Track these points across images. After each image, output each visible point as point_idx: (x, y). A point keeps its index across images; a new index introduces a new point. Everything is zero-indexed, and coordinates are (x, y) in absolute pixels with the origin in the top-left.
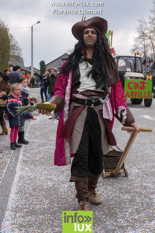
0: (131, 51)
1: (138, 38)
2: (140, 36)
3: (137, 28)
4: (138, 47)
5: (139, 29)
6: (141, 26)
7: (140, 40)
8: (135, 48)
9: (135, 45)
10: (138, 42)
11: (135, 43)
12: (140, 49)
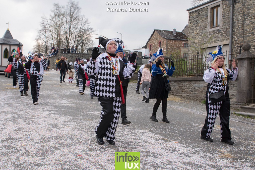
0: (36, 40)
1: (41, 31)
2: (42, 29)
3: (40, 23)
4: (41, 37)
5: (41, 24)
6: (43, 21)
7: (42, 32)
8: (39, 38)
9: (38, 36)
10: (41, 34)
11: (38, 34)
12: (42, 39)
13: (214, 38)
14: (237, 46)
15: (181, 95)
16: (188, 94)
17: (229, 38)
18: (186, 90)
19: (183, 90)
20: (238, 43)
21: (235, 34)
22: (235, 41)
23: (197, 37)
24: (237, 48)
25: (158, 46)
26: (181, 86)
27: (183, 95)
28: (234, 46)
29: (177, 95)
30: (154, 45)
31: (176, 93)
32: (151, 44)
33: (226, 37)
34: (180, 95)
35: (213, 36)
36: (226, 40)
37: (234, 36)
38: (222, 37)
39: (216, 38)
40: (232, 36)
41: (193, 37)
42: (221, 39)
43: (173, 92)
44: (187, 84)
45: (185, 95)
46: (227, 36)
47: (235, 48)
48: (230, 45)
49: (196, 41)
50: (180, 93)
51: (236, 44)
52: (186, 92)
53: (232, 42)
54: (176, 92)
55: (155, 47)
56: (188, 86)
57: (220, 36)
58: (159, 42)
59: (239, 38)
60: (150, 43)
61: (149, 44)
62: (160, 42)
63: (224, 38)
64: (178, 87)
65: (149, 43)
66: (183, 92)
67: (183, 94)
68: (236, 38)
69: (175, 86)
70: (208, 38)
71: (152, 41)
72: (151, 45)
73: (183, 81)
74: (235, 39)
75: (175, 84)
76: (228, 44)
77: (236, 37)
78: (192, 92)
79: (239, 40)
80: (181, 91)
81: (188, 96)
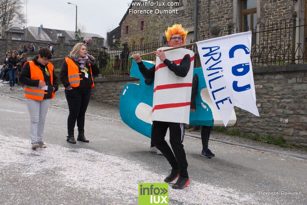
13: (177, 22)
14: (202, 35)
15: (108, 101)
16: (114, 99)
17: (194, 24)
18: (113, 94)
19: (110, 94)
20: (204, 31)
21: (200, 19)
22: (200, 28)
23: (158, 19)
24: (202, 37)
25: (139, 29)
26: (107, 88)
27: (110, 101)
28: (199, 34)
29: (104, 101)
30: (132, 27)
31: (102, 99)
32: (127, 25)
33: (191, 22)
34: (106, 101)
35: (176, 19)
36: (191, 25)
37: (199, 21)
38: (186, 21)
39: (179, 22)
40: (197, 21)
41: (154, 19)
42: (185, 25)
43: (99, 97)
44: (113, 86)
45: (111, 101)
46: (191, 20)
47: (201, 38)
48: (195, 33)
49: (157, 25)
50: (107, 98)
51: (201, 32)
52: (112, 97)
53: (197, 29)
54: (102, 97)
55: (134, 30)
56: (114, 88)
57: (184, 19)
58: (140, 21)
59: (205, 24)
60: (126, 23)
61: (124, 24)
62: (142, 22)
63: (189, 22)
64: (104, 90)
65: (124, 22)
66: (109, 96)
67: (109, 99)
68: (202, 24)
69: (101, 89)
70: (170, 21)
71: (130, 19)
72: (127, 27)
73: (109, 82)
74: (200, 24)
75: (101, 87)
76: (193, 32)
77: (201, 22)
78: (119, 97)
79: (205, 27)
80: (107, 96)
81: (114, 101)
